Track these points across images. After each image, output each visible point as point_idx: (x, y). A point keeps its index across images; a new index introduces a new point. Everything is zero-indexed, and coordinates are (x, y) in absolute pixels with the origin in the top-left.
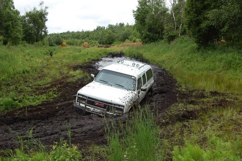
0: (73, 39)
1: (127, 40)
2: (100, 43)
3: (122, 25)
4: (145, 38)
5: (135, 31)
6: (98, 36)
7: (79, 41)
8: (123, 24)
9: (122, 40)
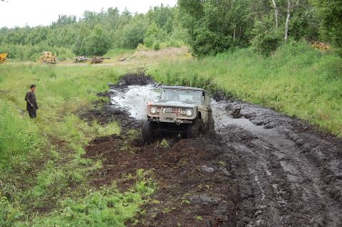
0: (12, 45)
1: (140, 45)
2: (77, 54)
3: (113, 12)
4: (201, 44)
5: (154, 25)
6: (67, 37)
7: (26, 49)
8: (116, 10)
9: (125, 46)
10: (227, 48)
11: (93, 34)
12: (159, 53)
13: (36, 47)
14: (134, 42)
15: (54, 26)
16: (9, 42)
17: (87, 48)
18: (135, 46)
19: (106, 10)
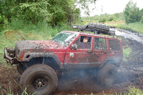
2: (99, 22)
6: (97, 18)
9: (109, 20)
10: (134, 22)
11: (103, 18)
12: (116, 22)
13: (91, 20)
14: (111, 20)
15: (94, 16)
16: (86, 19)
17: (101, 21)
18: (111, 21)
19: (104, 14)
